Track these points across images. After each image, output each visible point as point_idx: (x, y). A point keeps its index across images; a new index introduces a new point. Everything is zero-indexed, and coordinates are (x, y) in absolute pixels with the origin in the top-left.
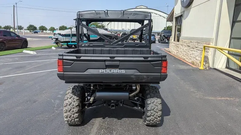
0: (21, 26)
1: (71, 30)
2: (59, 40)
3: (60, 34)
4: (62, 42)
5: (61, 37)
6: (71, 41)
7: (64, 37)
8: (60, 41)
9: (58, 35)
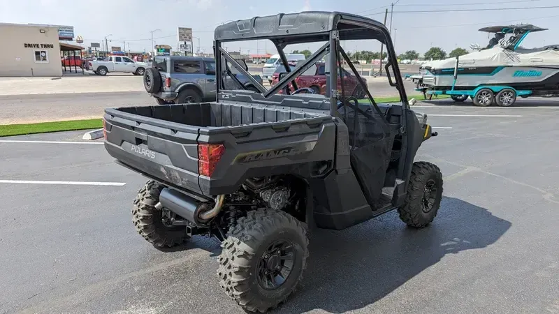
0: (414, 52)
1: (457, 58)
2: (424, 82)
3: (429, 69)
4: (433, 89)
5: (432, 75)
6: (455, 87)
7: (437, 77)
8: (427, 85)
9: (426, 71)
